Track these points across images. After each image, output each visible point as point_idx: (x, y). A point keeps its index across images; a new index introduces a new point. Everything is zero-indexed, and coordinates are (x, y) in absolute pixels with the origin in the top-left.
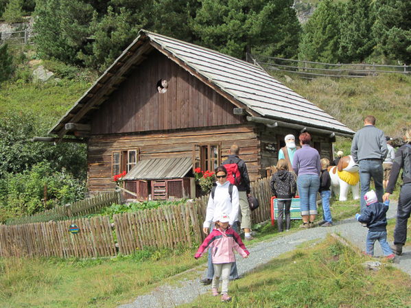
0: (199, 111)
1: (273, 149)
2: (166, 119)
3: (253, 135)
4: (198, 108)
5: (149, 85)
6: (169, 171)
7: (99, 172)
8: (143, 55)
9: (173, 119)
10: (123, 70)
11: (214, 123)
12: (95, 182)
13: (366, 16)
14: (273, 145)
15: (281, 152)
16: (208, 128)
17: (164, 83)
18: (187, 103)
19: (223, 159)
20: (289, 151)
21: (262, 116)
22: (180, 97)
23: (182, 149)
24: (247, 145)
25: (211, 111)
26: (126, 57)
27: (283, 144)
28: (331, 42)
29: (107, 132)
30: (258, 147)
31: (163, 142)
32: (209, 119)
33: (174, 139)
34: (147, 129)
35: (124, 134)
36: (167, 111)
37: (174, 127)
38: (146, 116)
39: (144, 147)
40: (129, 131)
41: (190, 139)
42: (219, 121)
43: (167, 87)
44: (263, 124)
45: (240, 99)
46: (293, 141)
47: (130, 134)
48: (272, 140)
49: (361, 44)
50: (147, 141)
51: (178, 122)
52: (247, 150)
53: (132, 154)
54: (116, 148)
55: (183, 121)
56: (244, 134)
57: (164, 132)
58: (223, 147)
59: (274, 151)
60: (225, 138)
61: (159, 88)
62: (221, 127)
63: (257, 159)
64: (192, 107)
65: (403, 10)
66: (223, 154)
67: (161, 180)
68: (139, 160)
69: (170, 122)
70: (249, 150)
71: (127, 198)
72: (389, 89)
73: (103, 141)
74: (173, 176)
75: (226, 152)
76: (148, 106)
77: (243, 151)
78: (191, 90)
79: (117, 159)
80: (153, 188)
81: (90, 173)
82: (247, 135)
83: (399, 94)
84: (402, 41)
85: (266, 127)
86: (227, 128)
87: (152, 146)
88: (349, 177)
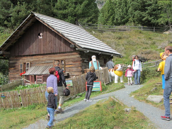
0: (56, 46)
1: (87, 61)
2: (42, 49)
3: (78, 56)
4: (55, 45)
5: (35, 35)
6: (43, 71)
7: (14, 72)
8: (32, 22)
9: (45, 49)
10: (24, 29)
11: (62, 51)
12: (12, 76)
13: (126, 6)
14: (87, 60)
15: (90, 63)
16: (60, 53)
17: (41, 34)
18: (51, 43)
19: (66, 66)
20: (94, 62)
21: (82, 48)
22: (48, 40)
23: (49, 62)
24: (76, 60)
25: (61, 46)
26: (25, 23)
27: (91, 60)
28: (112, 17)
29: (17, 55)
30: (81, 61)
31: (41, 59)
32: (60, 49)
33: (46, 58)
34: (34, 53)
35: (24, 56)
36: (42, 46)
37: (45, 53)
38: (33, 48)
39: (33, 61)
40: (27, 54)
41: (52, 58)
42: (64, 50)
43: (42, 36)
44: (82, 51)
45: (73, 41)
46: (95, 58)
47: (27, 56)
48: (87, 58)
49: (124, 18)
50: (34, 58)
51: (47, 51)
52: (76, 62)
53: (28, 64)
54: (21, 61)
55: (49, 50)
56: (75, 56)
57: (41, 55)
58: (66, 61)
59: (87, 63)
60: (67, 57)
61: (39, 36)
62: (65, 53)
63: (80, 66)
64: (53, 44)
65: (141, 4)
66: (66, 64)
67: (40, 75)
68: (31, 67)
69: (44, 50)
70: (77, 62)
71: (26, 83)
72: (135, 36)
73: (15, 59)
74: (45, 73)
75: (67, 63)
76: (34, 44)
77: (74, 62)
78: (53, 37)
79: (21, 66)
80: (37, 78)
81: (10, 72)
82: (76, 56)
83: (140, 38)
84: (141, 16)
85: (84, 52)
86: (68, 53)
87: (36, 61)
88: (119, 73)
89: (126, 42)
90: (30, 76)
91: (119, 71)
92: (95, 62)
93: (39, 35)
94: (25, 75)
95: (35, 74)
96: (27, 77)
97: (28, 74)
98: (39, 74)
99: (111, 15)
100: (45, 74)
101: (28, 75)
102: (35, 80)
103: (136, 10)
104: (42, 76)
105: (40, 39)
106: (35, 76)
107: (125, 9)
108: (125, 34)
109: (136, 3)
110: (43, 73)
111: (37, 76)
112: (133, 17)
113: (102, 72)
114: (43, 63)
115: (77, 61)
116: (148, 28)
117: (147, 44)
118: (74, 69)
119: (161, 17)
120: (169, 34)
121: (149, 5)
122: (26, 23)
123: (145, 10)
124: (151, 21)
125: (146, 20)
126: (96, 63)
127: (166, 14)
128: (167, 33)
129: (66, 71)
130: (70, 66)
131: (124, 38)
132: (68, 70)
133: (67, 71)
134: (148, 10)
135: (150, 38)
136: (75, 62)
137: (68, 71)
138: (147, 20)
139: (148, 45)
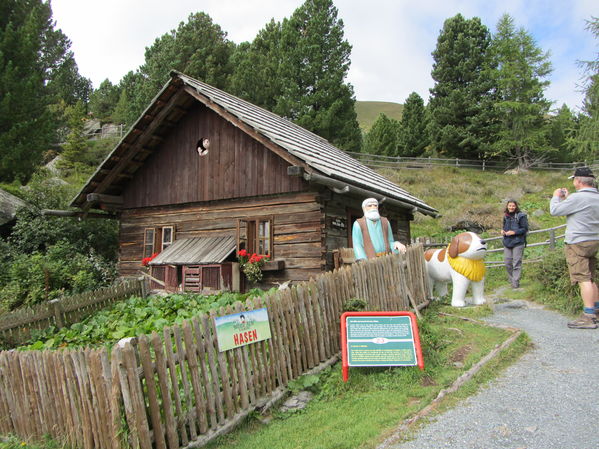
0: (247, 176)
1: (343, 225)
2: (207, 188)
3: (314, 206)
4: (245, 173)
5: (188, 146)
6: (206, 253)
7: (131, 254)
8: (177, 106)
9: (215, 187)
10: (154, 125)
11: (265, 191)
12: (127, 265)
14: (342, 221)
15: (356, 225)
16: (257, 198)
17: (206, 143)
18: (231, 167)
19: (276, 238)
20: (370, 224)
21: (327, 176)
22: (224, 159)
23: (225, 225)
24: (307, 219)
25: (261, 176)
26: (156, 109)
29: (140, 206)
30: (322, 222)
31: (204, 217)
32: (259, 186)
33: (217, 213)
34: (185, 200)
35: (159, 208)
36: (208, 178)
37: (216, 197)
38: (184, 183)
39: (181, 224)
40: (165, 203)
41: (235, 212)
42: (271, 189)
43: (209, 148)
44: (326, 187)
45: (296, 154)
46: (376, 209)
47: (167, 207)
48: (341, 214)
50: (185, 215)
51: (221, 191)
52: (306, 226)
53: (167, 232)
54: (150, 223)
55: (226, 189)
56: (303, 206)
57: (204, 204)
58: (276, 222)
59: (344, 229)
60: (279, 211)
61: (200, 149)
62: (274, 196)
63: (320, 239)
64: (238, 171)
65: (456, 110)
66: (276, 232)
67: (194, 266)
68: (175, 239)
69: (211, 191)
70: (310, 226)
71: (153, 288)
72: (445, 178)
73: (137, 216)
74: (209, 261)
75: (279, 229)
76: (186, 173)
77: (302, 227)
78: (238, 149)
79: (151, 238)
80: (184, 275)
81: (123, 255)
82: (307, 206)
83: (456, 183)
84: (455, 137)
85: (333, 193)
86: (282, 197)
87: (191, 222)
88: (469, 267)
89: (426, 190)
90: (167, 268)
91: (474, 259)
92: (374, 221)
93: (200, 144)
94: (153, 265)
95: (179, 261)
96: (159, 269)
97: (160, 262)
98: (190, 261)
99: (386, 144)
100: (209, 264)
101: (161, 265)
102: (180, 280)
103: (444, 124)
104: (201, 267)
105: (203, 157)
106: (180, 267)
107: (417, 126)
108: (421, 174)
109: (445, 109)
110: (203, 261)
111: (184, 269)
112: (439, 139)
113: (404, 262)
114: (210, 227)
115: (309, 224)
116: (471, 163)
117: (474, 193)
118: (302, 249)
119: (499, 138)
120: (519, 175)
121: (476, 112)
122: (161, 109)
123: (465, 123)
124: (476, 148)
125: (466, 145)
126: (379, 228)
127: (511, 132)
128: (514, 172)
129: (276, 253)
130: (289, 238)
131: (421, 181)
132: (282, 252)
133: (279, 255)
134: (470, 123)
135: (478, 183)
136: (302, 225)
137: (283, 255)
138: (468, 144)
139: (476, 197)
